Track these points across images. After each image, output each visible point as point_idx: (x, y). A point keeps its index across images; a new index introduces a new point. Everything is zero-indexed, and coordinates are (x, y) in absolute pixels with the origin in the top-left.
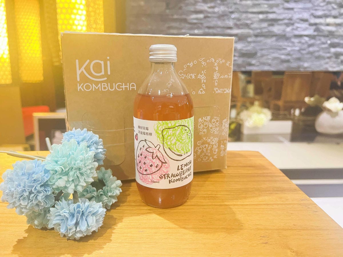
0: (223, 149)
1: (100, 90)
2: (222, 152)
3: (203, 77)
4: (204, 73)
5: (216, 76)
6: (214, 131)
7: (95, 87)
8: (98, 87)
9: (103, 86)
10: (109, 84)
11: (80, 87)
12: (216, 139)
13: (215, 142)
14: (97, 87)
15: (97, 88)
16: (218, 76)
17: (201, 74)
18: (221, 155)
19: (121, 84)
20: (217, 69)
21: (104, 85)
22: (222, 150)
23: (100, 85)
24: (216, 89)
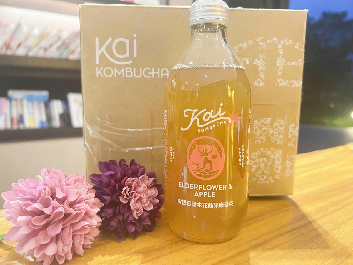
0: (289, 166)
1: (123, 76)
2: (287, 171)
3: (262, 63)
4: (263, 58)
5: (280, 62)
6: (276, 139)
7: (117, 73)
8: (121, 73)
9: (127, 72)
10: (135, 69)
11: (100, 72)
12: (279, 151)
13: (277, 155)
14: (119, 71)
15: (119, 74)
16: (283, 62)
17: (259, 59)
18: (286, 175)
19: (150, 69)
20: (281, 52)
21: (128, 70)
22: (287, 168)
23: (123, 70)
24: (280, 80)
